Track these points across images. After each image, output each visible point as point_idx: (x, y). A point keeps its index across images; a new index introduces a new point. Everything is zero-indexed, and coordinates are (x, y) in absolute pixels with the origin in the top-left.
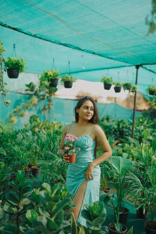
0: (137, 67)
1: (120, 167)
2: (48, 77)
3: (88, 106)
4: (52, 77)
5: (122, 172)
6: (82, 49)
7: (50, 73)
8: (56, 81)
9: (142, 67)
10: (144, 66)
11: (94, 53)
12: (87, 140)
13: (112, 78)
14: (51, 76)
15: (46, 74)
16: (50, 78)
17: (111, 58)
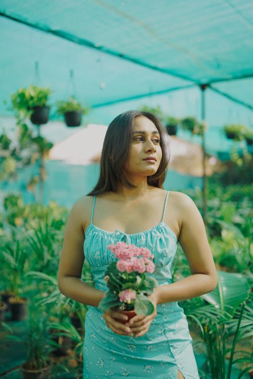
0: (203, 87)
1: (219, 295)
2: (27, 102)
3: (144, 133)
4: (35, 99)
5: (228, 310)
6: (97, 45)
7: (30, 92)
8: (45, 110)
9: (211, 88)
10: (214, 85)
11: (121, 56)
12: (166, 239)
13: (159, 107)
14: (32, 98)
15: (22, 95)
16: (31, 103)
17: (155, 68)
